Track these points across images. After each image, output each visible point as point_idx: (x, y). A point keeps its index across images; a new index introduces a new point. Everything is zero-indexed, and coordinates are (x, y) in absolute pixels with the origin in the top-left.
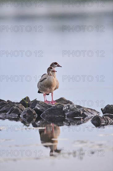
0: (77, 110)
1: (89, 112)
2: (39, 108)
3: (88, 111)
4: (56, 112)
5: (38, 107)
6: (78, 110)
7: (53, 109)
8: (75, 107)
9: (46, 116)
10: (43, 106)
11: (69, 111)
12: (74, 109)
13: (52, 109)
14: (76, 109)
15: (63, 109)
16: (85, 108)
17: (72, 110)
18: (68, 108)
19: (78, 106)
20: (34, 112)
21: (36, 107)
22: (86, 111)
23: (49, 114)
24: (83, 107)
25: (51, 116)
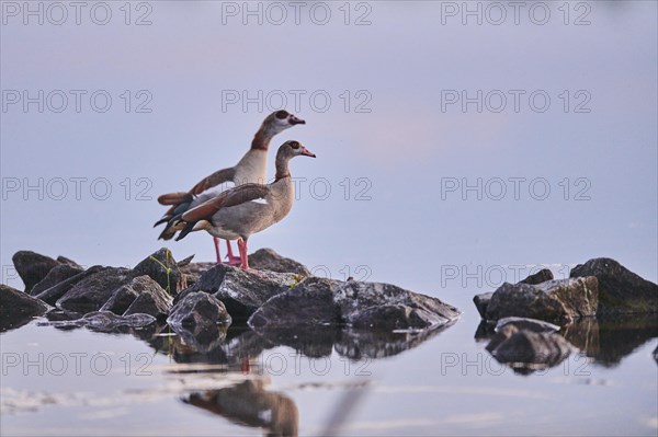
0: (387, 301)
1: (431, 310)
2: (234, 295)
3: (428, 307)
4: (301, 307)
5: (230, 291)
6: (391, 301)
7: (293, 298)
8: (379, 290)
9: (269, 322)
10: (247, 286)
11: (355, 304)
12: (375, 297)
13: (287, 297)
14: (382, 297)
15: (336, 299)
16: (414, 295)
17: (369, 302)
18: (351, 293)
19: (389, 286)
20: (222, 308)
21: (223, 289)
22: (419, 304)
23: (279, 315)
24: (408, 292)
25: (284, 322)
